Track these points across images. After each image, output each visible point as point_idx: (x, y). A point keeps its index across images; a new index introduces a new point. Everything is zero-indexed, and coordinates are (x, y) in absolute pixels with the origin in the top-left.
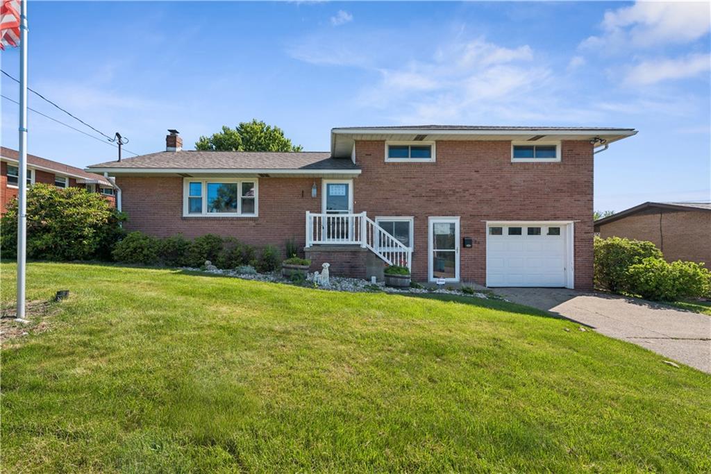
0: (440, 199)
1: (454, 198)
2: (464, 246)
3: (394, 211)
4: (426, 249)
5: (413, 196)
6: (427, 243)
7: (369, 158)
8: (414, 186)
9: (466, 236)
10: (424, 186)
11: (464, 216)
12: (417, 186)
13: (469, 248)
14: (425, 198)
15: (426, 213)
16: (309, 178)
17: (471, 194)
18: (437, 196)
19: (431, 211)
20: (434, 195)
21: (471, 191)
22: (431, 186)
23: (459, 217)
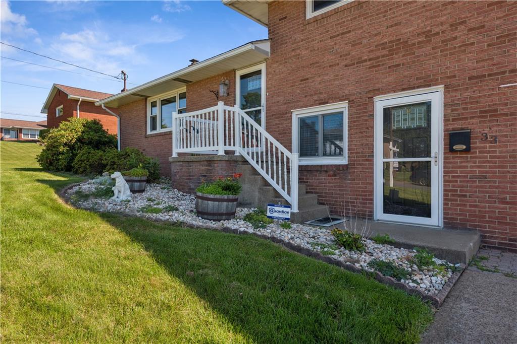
0: (397, 59)
1: (428, 49)
2: (452, 151)
3: (316, 98)
4: (370, 157)
5: (346, 66)
6: (371, 147)
7: (284, 22)
8: (348, 48)
9: (458, 125)
10: (365, 41)
11: (454, 82)
12: (353, 45)
13: (462, 151)
14: (368, 63)
15: (369, 91)
16: (223, 73)
17: (470, 30)
18: (391, 53)
19: (377, 86)
20: (385, 52)
21: (473, 23)
22: (378, 38)
23: (441, 88)
